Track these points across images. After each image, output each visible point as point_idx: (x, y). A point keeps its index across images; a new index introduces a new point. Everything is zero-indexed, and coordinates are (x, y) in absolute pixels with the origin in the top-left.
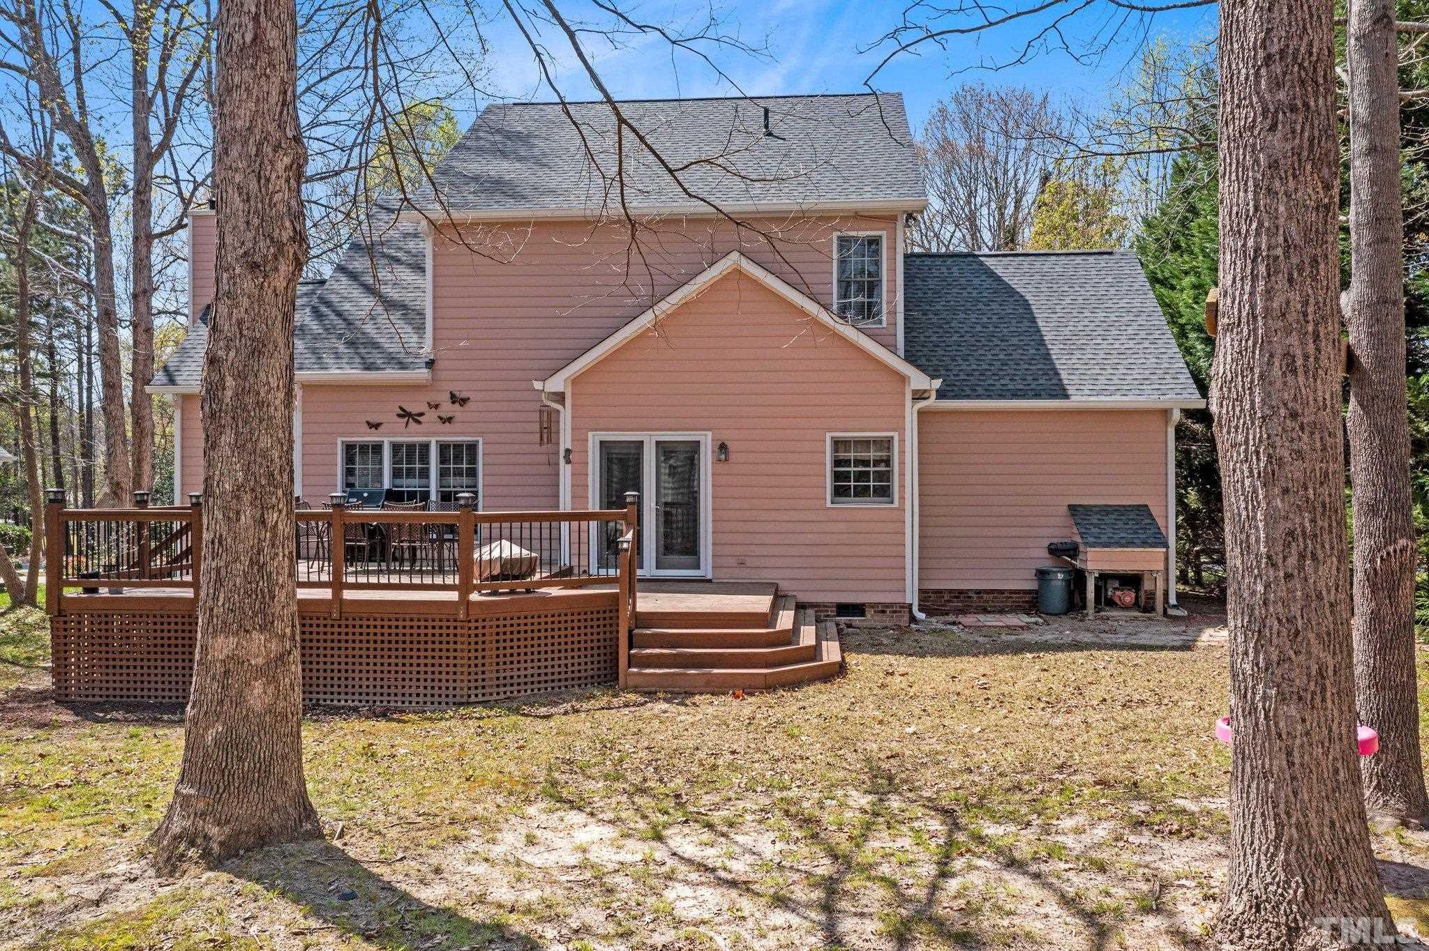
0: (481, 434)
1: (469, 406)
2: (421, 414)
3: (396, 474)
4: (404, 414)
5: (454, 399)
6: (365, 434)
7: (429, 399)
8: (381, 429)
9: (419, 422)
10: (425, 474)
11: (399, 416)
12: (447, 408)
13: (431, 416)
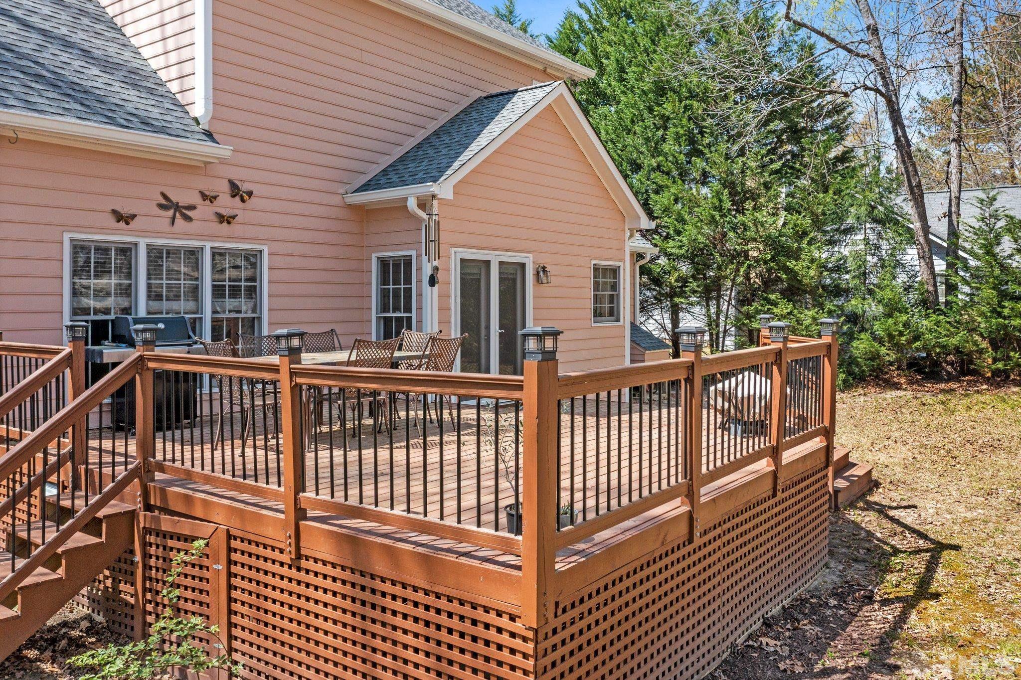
0: (266, 240)
1: (253, 202)
2: (192, 208)
3: (154, 295)
4: (167, 204)
5: (235, 190)
6: (112, 231)
7: (202, 187)
8: (134, 224)
9: (188, 219)
10: (195, 292)
11: (161, 206)
12: (226, 204)
13: (204, 211)
